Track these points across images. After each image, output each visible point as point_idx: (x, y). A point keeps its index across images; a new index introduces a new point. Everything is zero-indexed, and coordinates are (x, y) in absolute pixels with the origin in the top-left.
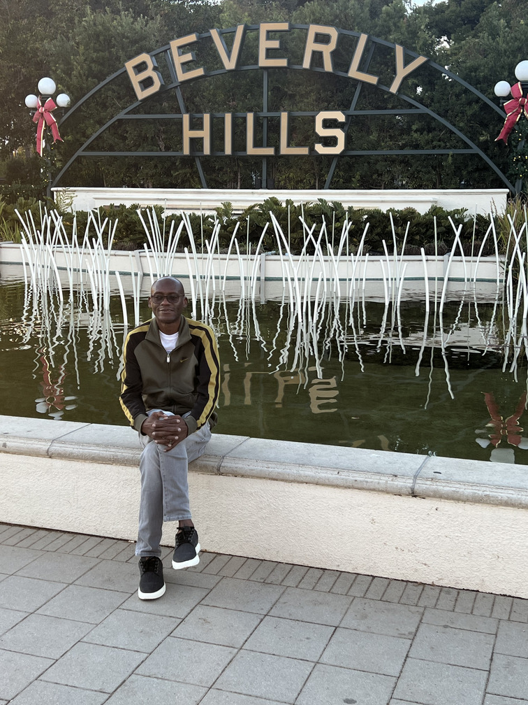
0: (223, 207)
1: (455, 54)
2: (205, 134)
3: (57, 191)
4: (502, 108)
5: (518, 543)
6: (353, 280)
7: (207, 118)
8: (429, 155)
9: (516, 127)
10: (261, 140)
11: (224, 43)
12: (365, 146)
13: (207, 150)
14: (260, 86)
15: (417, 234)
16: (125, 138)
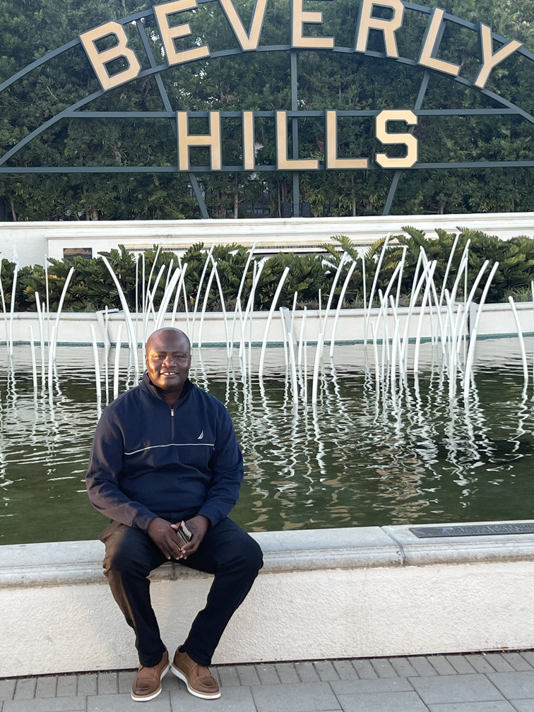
2: (213, 140)
7: (215, 118)
13: (216, 163)
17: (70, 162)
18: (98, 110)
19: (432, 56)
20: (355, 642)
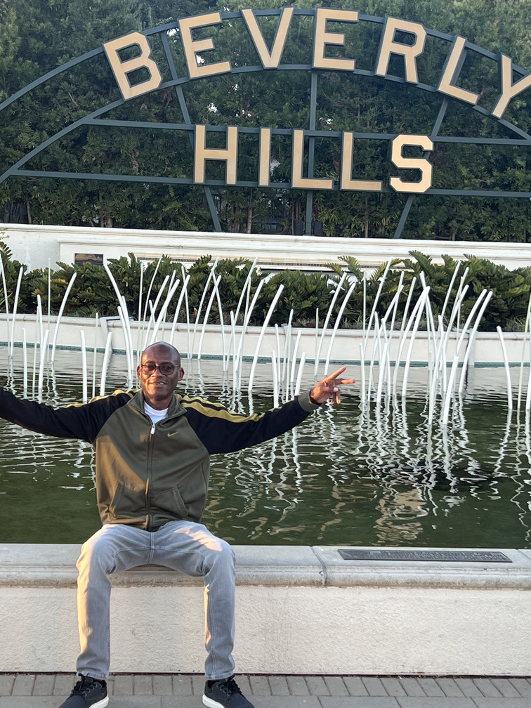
2: (230, 155)
7: (233, 133)
13: (231, 177)
17: (88, 168)
18: (119, 119)
19: (451, 84)
20: (273, 658)
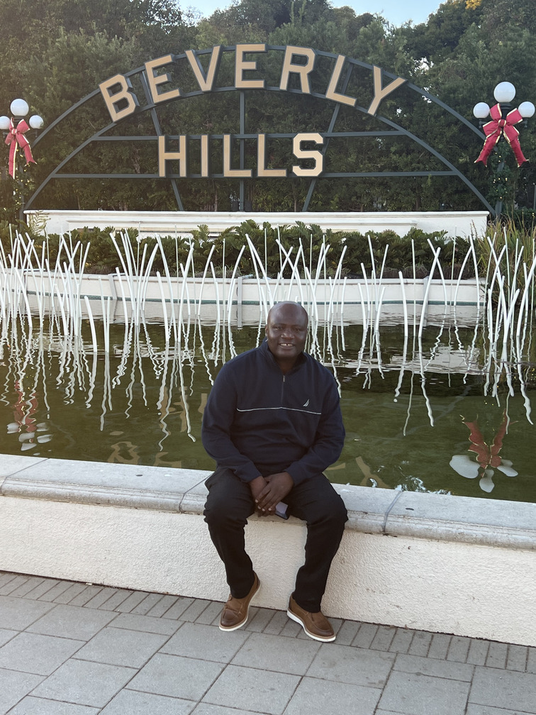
0: (199, 230)
1: (434, 76)
2: (181, 156)
3: (30, 214)
4: (482, 130)
5: (494, 584)
6: (331, 305)
7: (183, 140)
8: (408, 177)
9: (496, 149)
10: (238, 162)
11: (200, 63)
12: (343, 168)
13: (183, 172)
14: (237, 108)
15: (397, 257)
16: (100, 160)
17: (103, 170)
19: (335, 92)
